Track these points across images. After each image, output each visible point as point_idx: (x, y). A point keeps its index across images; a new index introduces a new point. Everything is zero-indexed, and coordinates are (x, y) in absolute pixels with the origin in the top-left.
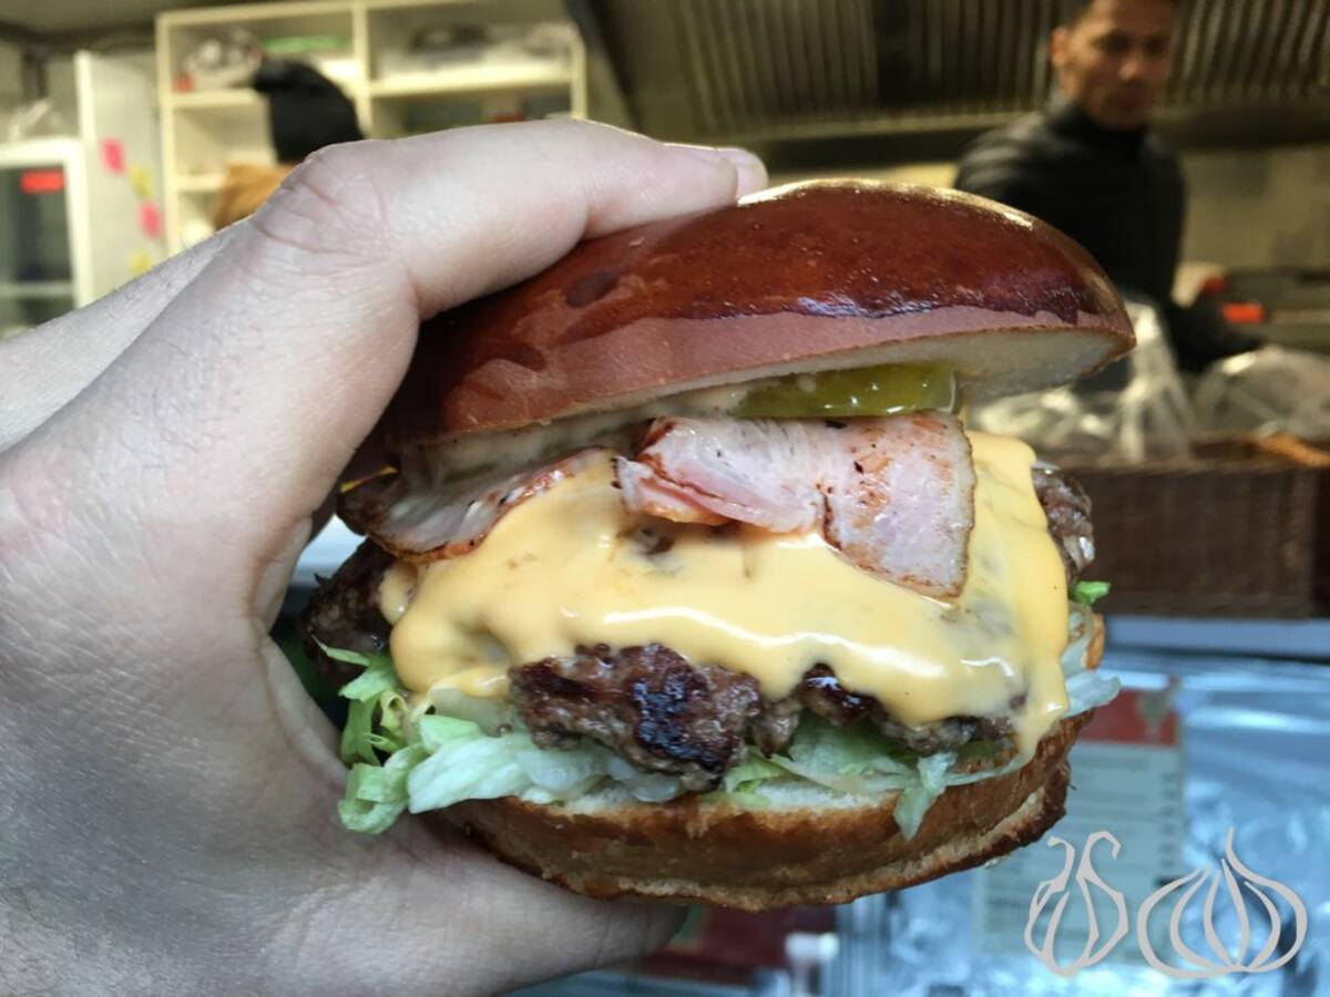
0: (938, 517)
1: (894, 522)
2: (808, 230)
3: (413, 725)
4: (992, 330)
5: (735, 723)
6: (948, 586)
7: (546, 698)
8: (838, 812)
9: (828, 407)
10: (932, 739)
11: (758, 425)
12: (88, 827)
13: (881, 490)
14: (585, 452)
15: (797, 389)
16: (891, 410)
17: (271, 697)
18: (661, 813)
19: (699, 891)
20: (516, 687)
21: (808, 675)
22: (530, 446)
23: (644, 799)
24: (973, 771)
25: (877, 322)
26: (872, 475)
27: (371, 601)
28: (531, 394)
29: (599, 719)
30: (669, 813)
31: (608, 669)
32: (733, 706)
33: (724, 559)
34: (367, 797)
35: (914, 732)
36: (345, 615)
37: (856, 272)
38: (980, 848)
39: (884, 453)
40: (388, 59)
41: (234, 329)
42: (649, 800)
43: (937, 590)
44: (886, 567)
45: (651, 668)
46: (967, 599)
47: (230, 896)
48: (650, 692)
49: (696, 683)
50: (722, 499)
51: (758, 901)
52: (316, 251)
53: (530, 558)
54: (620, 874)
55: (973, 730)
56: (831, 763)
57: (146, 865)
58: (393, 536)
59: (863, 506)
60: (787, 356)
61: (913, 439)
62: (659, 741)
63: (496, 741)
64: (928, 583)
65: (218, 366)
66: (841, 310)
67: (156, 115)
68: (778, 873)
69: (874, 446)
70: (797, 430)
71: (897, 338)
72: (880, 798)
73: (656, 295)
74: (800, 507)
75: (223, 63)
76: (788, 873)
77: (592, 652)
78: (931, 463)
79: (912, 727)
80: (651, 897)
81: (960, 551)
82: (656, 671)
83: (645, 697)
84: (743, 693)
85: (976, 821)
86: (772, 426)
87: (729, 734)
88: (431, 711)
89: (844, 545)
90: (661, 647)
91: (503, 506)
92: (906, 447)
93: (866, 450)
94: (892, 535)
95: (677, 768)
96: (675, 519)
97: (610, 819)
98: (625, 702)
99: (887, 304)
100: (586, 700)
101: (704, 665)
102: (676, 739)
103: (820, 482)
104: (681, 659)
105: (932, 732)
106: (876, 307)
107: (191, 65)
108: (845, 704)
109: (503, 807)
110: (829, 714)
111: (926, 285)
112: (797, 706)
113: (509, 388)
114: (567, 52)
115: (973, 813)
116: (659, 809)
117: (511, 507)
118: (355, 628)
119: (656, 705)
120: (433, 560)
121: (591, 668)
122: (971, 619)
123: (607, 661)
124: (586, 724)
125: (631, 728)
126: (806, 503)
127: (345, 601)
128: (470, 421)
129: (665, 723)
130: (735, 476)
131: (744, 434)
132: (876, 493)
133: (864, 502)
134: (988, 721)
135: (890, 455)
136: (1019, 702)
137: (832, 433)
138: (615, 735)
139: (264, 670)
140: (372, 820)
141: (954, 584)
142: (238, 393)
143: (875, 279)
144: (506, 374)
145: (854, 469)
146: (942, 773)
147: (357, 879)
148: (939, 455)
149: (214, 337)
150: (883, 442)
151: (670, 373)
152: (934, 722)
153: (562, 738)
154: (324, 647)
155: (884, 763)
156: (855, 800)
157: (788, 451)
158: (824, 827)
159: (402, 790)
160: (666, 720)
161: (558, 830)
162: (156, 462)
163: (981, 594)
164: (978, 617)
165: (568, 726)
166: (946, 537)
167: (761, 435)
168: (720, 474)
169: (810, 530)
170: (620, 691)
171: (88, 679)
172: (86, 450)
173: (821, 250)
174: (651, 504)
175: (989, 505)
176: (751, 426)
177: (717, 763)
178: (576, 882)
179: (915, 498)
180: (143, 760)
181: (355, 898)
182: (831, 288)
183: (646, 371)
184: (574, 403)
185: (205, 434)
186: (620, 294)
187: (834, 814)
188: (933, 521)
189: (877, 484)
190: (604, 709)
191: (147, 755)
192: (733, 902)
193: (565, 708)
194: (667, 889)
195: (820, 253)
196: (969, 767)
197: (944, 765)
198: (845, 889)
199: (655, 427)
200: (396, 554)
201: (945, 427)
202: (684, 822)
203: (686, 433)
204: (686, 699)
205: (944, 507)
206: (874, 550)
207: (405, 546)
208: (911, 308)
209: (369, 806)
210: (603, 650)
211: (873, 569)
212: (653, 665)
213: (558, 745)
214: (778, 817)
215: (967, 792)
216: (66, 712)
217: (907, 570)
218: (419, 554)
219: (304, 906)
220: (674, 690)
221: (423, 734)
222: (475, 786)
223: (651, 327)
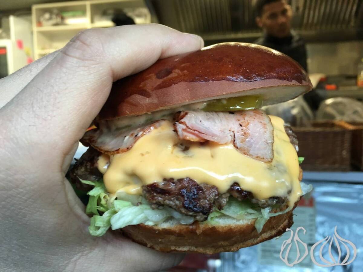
0: (264, 139)
1: (252, 141)
2: (227, 56)
3: (112, 203)
4: (281, 85)
5: (211, 200)
6: (269, 159)
7: (155, 194)
8: (239, 226)
9: (231, 108)
10: (266, 203)
11: (210, 113)
12: (9, 238)
13: (247, 132)
14: (160, 121)
15: (221, 103)
16: (248, 109)
17: (66, 195)
18: (188, 227)
19: (195, 249)
20: (145, 191)
21: (232, 186)
22: (142, 120)
23: (183, 223)
24: (275, 212)
25: (250, 83)
26: (245, 127)
27: (95, 166)
28: (146, 105)
29: (171, 200)
30: (191, 227)
31: (174, 185)
32: (212, 196)
33: (205, 152)
34: (98, 225)
35: (262, 202)
36: (86, 170)
37: (243, 69)
38: (273, 234)
39: (248, 121)
40: (96, 18)
41: (57, 83)
42: (185, 224)
43: (266, 160)
44: (252, 154)
45: (187, 185)
46: (274, 163)
47: (52, 257)
48: (187, 192)
49: (201, 189)
50: (206, 134)
51: (211, 251)
52: (83, 60)
53: (148, 153)
54: (172, 245)
55: (277, 200)
56: (236, 211)
57: (27, 249)
58: (101, 147)
59: (243, 136)
60: (224, 93)
61: (255, 117)
62: (190, 207)
63: (138, 207)
64: (263, 158)
65: (52, 94)
66: (240, 80)
67: (32, 33)
68: (220, 243)
69: (244, 119)
70: (221, 114)
71: (256, 88)
72: (250, 221)
73: (185, 75)
74: (227, 136)
75: (50, 19)
76: (223, 243)
77: (168, 180)
78: (261, 124)
79: (261, 200)
80: (181, 251)
81: (271, 149)
82: (188, 185)
83: (185, 194)
84: (214, 192)
85: (274, 226)
86: (214, 113)
87: (210, 204)
88: (116, 199)
89: (239, 148)
90: (189, 179)
91: (136, 137)
92: (253, 119)
93: (242, 121)
94: (251, 145)
95: (195, 214)
96: (192, 141)
97: (173, 230)
98: (179, 195)
99: (252, 78)
100: (168, 195)
101: (201, 184)
102: (195, 206)
103: (230, 129)
104: (195, 182)
105: (267, 201)
106: (249, 79)
107: (42, 19)
108: (243, 194)
109: (139, 227)
110: (238, 197)
111: (263, 73)
112: (228, 195)
113: (139, 103)
114: (145, 16)
115: (274, 224)
116: (188, 226)
117: (139, 137)
118: (89, 174)
119: (189, 196)
120: (115, 154)
121: (169, 185)
122: (276, 169)
123: (173, 183)
124: (167, 202)
125: (181, 203)
126: (229, 135)
127: (86, 166)
128: (127, 113)
129: (192, 201)
130: (206, 128)
131: (207, 115)
132: (246, 132)
133: (243, 135)
134: (282, 198)
135: (249, 122)
136: (289, 192)
137: (231, 115)
138: (176, 205)
139: (65, 188)
140: (99, 232)
141: (271, 158)
142: (59, 103)
143: (248, 71)
144: (138, 98)
145: (239, 126)
146: (268, 213)
147: (91, 249)
148: (262, 121)
149: (52, 86)
150: (246, 118)
151: (190, 98)
152: (267, 199)
153: (159, 206)
154: (81, 180)
155: (250, 211)
156: (243, 222)
157: (220, 120)
158: (236, 230)
159: (109, 222)
160: (192, 200)
161: (156, 233)
162: (33, 124)
163: (277, 161)
164: (277, 168)
165: (162, 203)
166: (267, 145)
167: (212, 116)
168: (201, 127)
169: (230, 143)
170: (178, 192)
171: (10, 192)
172: (10, 121)
173: (232, 62)
174: (186, 136)
175: (277, 136)
176: (208, 113)
177: (207, 213)
178: (157, 248)
179: (257, 134)
180: (27, 217)
181: (90, 255)
182: (236, 73)
183: (182, 97)
184: (160, 107)
185: (49, 116)
186: (173, 75)
187: (238, 226)
188: (263, 141)
189: (246, 130)
190: (173, 197)
191: (29, 215)
192: (204, 252)
193: (161, 197)
194: (185, 249)
195: (231, 63)
196: (274, 211)
197: (268, 211)
198: (236, 247)
199: (182, 114)
200: (103, 152)
201: (262, 113)
202: (195, 230)
203: (191, 115)
204: (198, 194)
205: (265, 136)
206: (247, 149)
207: (106, 150)
208: (258, 79)
209: (98, 228)
210: (172, 180)
211: (248, 155)
212: (187, 184)
213: (158, 208)
214: (223, 228)
215: (273, 218)
216: (3, 203)
217: (257, 154)
218: (110, 152)
219: (75, 258)
220: (194, 191)
221: (115, 206)
222: (131, 221)
223: (183, 84)
